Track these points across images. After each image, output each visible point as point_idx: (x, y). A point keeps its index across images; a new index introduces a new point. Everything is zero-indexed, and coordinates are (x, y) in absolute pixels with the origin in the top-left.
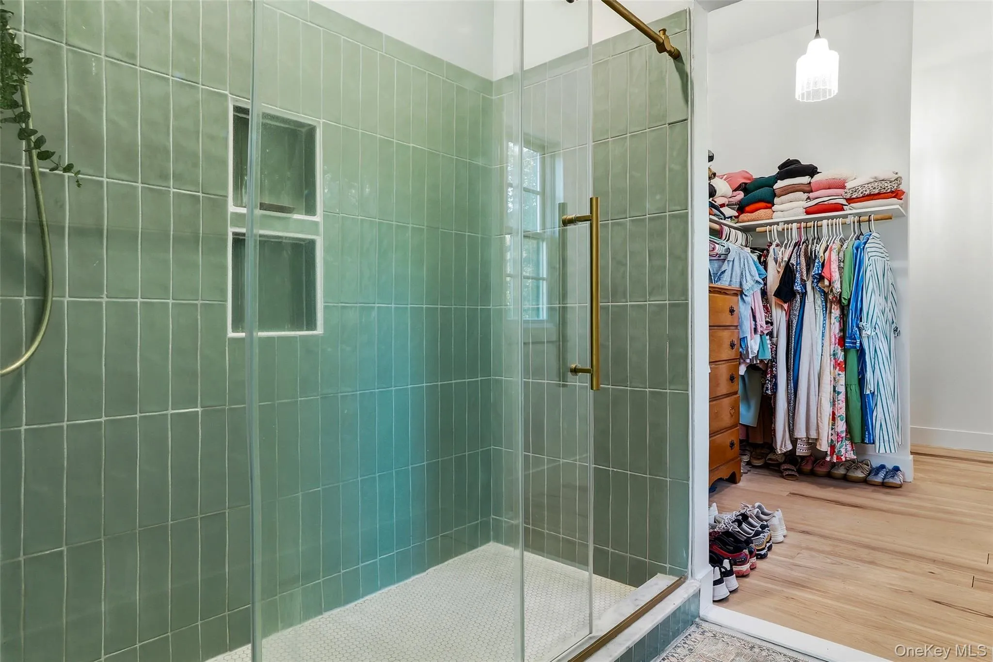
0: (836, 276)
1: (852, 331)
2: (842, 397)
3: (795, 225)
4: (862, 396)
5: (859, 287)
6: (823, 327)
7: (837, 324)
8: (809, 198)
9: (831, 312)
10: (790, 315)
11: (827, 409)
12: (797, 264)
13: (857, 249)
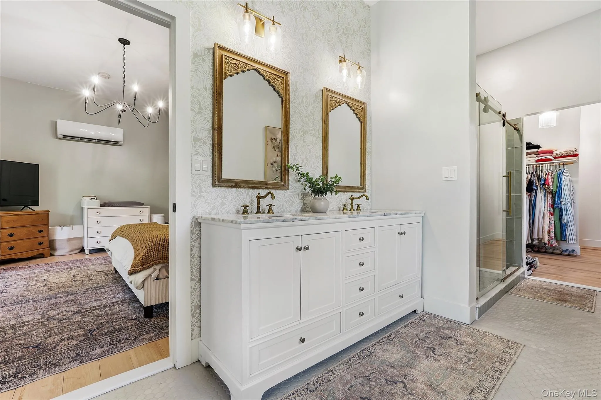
0: (551, 184)
1: (557, 202)
2: (553, 225)
3: (531, 166)
4: (561, 224)
5: (560, 187)
6: (545, 201)
7: (551, 200)
8: (537, 157)
9: (548, 196)
10: (530, 197)
11: (547, 229)
12: (534, 180)
13: (559, 175)
